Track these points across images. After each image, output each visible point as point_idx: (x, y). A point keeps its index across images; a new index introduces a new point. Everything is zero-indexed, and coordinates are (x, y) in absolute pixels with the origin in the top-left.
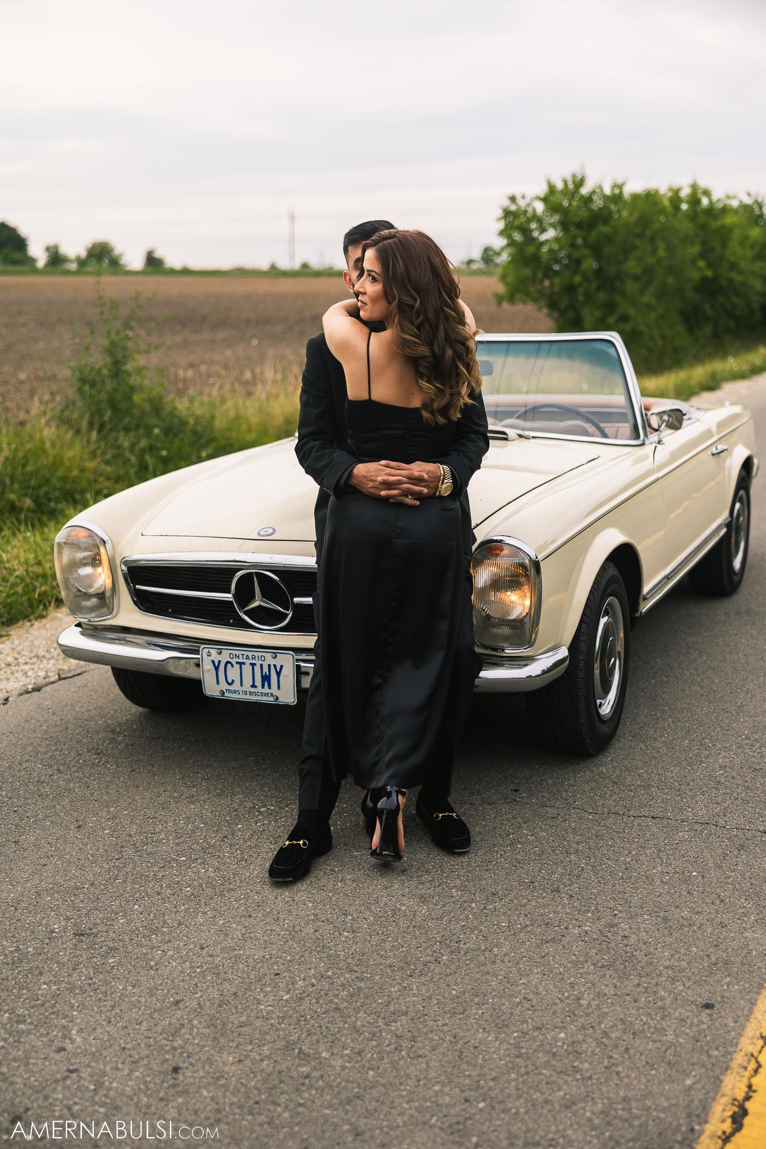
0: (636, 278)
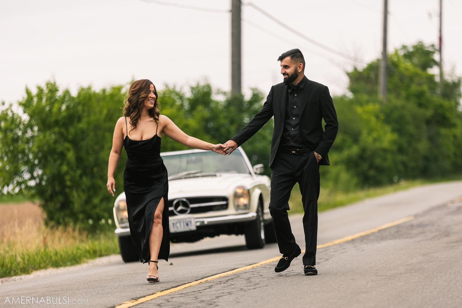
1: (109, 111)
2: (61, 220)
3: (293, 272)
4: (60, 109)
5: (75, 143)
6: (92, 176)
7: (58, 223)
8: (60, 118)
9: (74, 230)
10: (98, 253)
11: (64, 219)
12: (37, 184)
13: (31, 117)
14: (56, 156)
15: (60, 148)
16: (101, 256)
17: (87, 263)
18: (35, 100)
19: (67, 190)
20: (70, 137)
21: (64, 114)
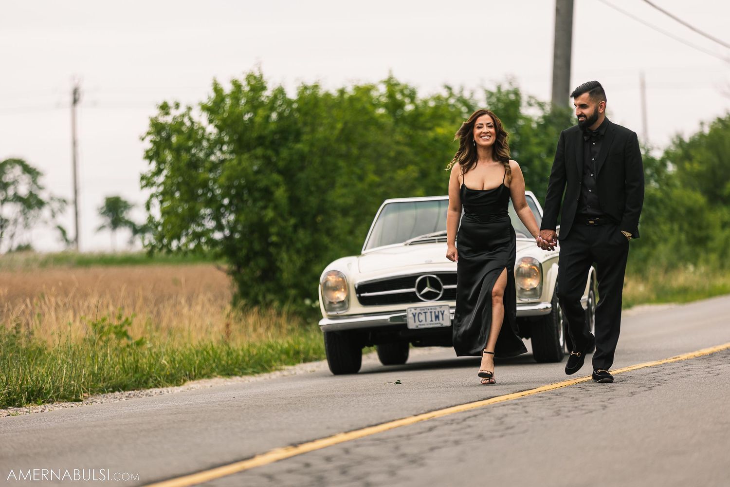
0: (345, 212)
1: (346, 123)
2: (260, 298)
3: (584, 407)
4: (268, 117)
5: (288, 174)
6: (315, 228)
7: (256, 302)
8: (266, 132)
9: (279, 314)
10: (302, 356)
11: (264, 297)
12: (226, 238)
13: (220, 128)
14: (257, 195)
15: (263, 182)
16: (305, 360)
17: (280, 370)
18: (228, 101)
19: (272, 250)
20: (281, 164)
21: (272, 127)
